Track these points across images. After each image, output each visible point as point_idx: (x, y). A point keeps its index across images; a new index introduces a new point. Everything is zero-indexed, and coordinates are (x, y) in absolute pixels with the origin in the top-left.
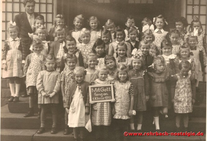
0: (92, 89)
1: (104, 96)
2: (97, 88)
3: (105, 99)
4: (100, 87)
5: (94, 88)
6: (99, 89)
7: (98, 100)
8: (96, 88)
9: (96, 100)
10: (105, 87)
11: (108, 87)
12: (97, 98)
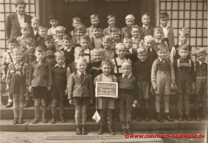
0: (99, 84)
1: (109, 92)
2: (104, 84)
3: (109, 95)
4: (106, 84)
5: (100, 84)
6: (105, 86)
7: (103, 95)
8: (102, 85)
9: (101, 94)
10: (111, 85)
11: (114, 84)
12: (102, 93)
